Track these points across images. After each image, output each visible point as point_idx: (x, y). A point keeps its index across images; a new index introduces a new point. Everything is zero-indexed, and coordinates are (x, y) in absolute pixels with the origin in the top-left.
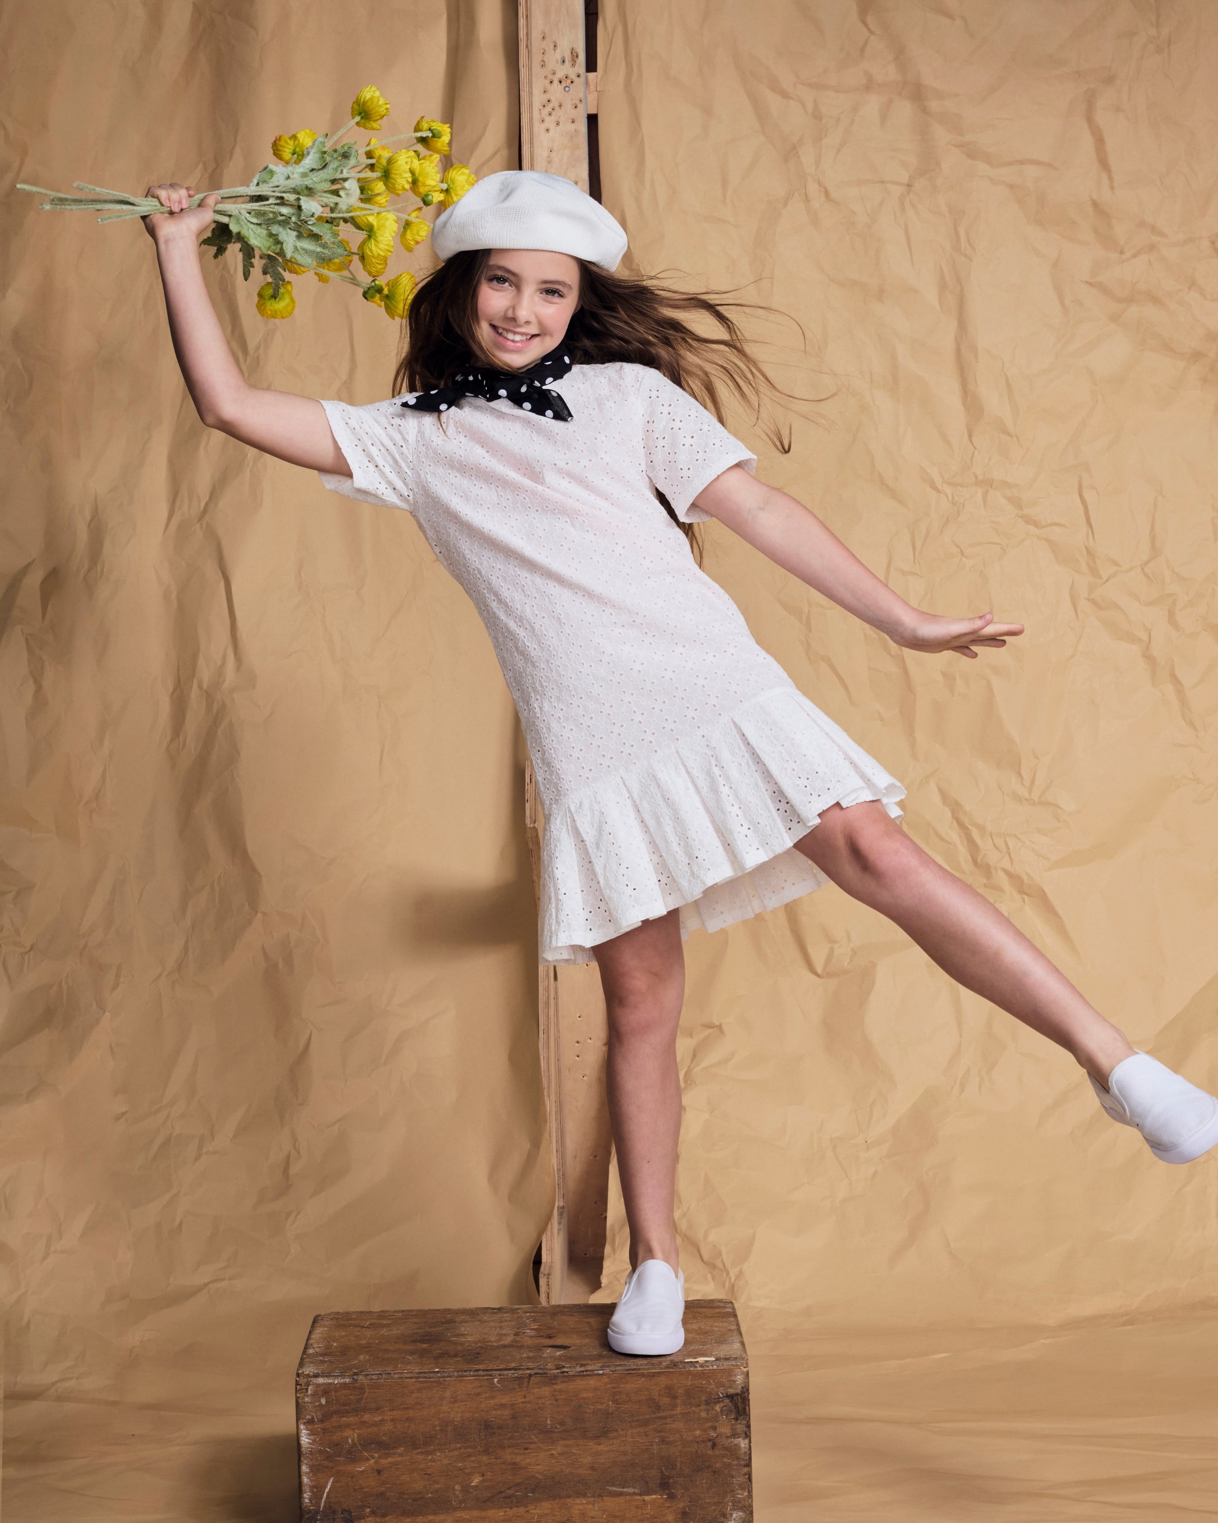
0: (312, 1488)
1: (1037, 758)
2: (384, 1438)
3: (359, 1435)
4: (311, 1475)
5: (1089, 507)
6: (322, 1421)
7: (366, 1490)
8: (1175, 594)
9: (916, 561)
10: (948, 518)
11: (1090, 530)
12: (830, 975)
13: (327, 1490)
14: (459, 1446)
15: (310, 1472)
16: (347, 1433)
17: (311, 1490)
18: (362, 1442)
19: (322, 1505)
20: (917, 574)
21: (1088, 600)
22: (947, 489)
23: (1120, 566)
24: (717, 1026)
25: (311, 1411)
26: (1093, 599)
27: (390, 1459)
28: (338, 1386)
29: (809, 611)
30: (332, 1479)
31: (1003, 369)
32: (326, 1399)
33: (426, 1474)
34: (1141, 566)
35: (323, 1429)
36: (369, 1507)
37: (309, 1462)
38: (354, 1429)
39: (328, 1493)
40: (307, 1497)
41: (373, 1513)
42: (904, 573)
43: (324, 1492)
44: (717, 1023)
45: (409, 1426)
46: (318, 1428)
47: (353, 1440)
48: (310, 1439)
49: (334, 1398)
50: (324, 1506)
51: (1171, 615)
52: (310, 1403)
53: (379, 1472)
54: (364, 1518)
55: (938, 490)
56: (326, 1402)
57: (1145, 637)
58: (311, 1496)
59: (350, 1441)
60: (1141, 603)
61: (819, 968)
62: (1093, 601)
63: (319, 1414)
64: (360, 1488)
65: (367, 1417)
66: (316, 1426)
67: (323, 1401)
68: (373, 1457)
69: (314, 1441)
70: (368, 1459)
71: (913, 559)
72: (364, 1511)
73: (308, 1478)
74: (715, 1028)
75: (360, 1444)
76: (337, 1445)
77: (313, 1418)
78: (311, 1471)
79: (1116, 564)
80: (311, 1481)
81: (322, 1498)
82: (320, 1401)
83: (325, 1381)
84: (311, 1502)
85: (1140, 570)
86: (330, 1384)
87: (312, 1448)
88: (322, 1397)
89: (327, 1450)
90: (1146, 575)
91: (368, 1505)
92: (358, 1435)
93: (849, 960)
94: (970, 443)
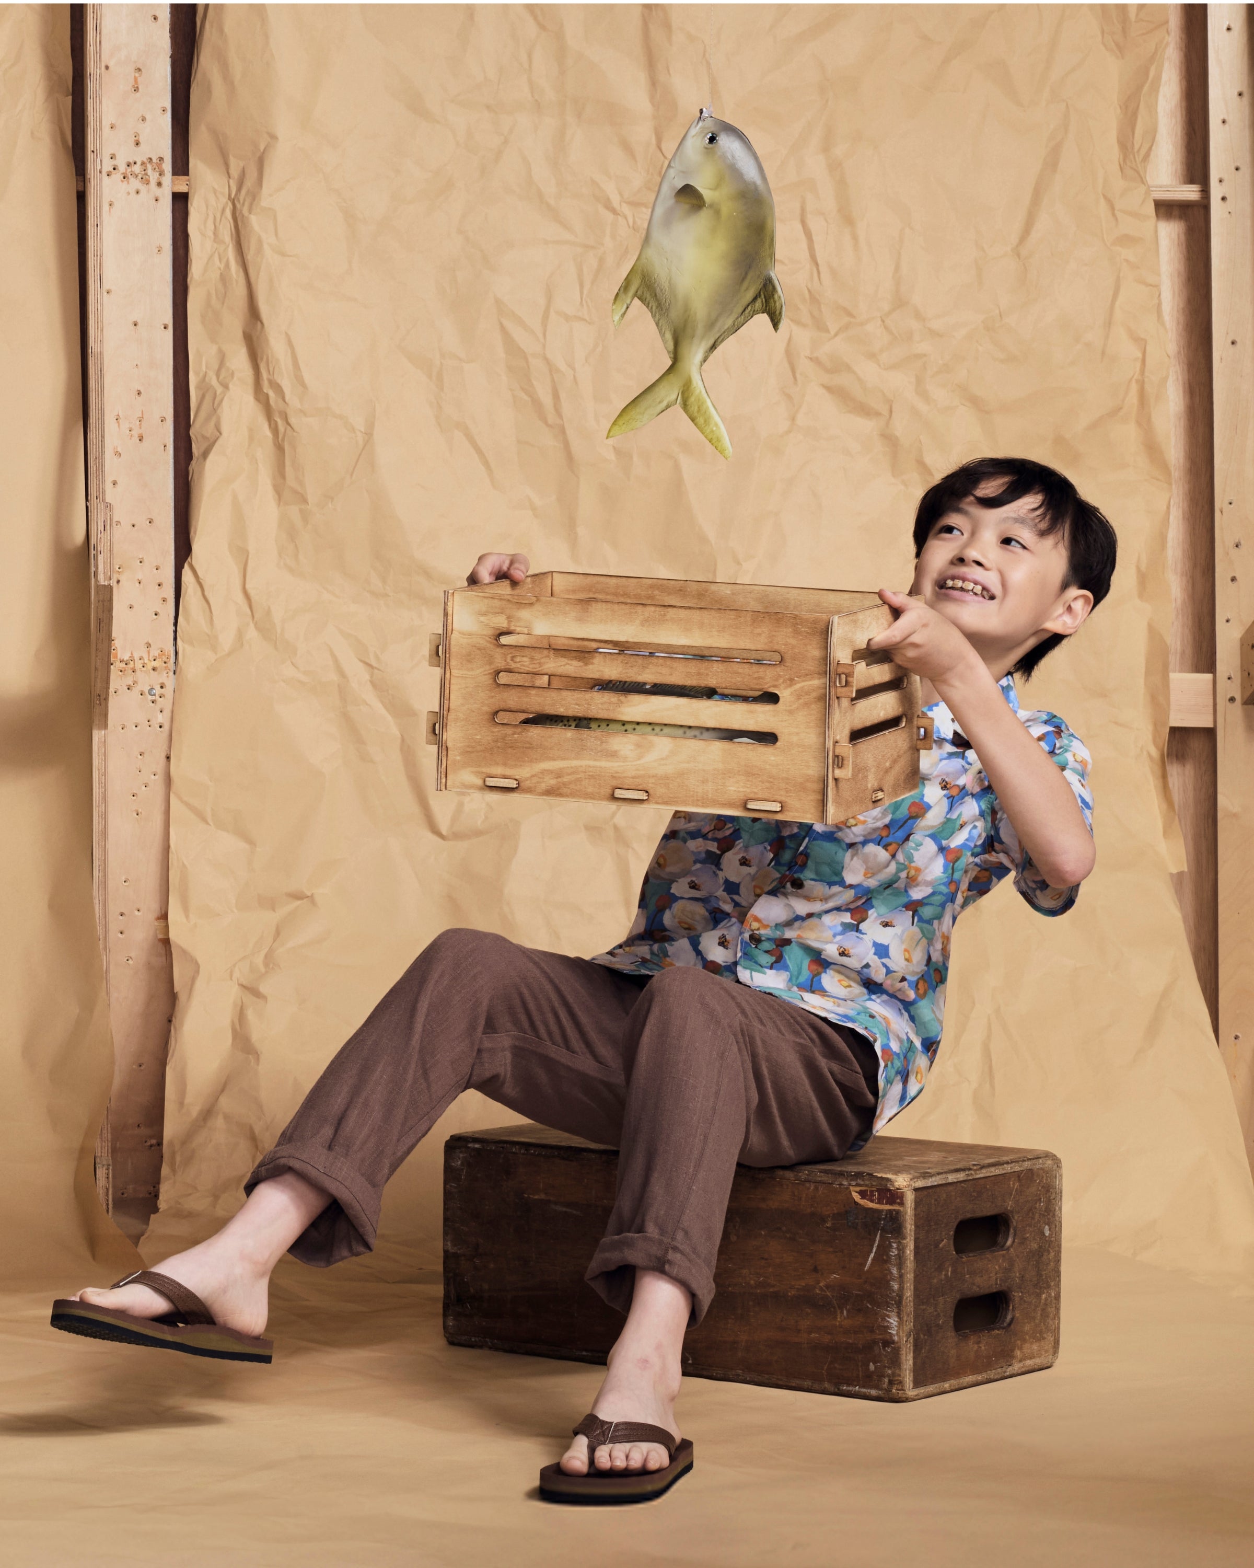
0: (887, 1261)
1: (739, 563)
2: (809, 1311)
3: (835, 1318)
4: (889, 1277)
5: (814, 238)
6: (875, 1342)
7: (831, 1249)
8: (925, 355)
9: (584, 302)
10: (627, 247)
11: (815, 269)
12: (457, 836)
13: (872, 1255)
14: (730, 1289)
15: (890, 1281)
16: (847, 1323)
17: (890, 1258)
18: (832, 1310)
19: (878, 1237)
20: (586, 321)
21: (811, 359)
22: (626, 209)
23: (854, 317)
24: (308, 897)
25: (886, 1356)
26: (817, 358)
27: (804, 1284)
28: (855, 1383)
29: (441, 363)
30: (866, 1269)
31: (704, 55)
32: (869, 1369)
33: (766, 1259)
34: (881, 317)
35: (872, 1331)
36: (827, 1227)
37: (890, 1293)
38: (841, 1326)
39: (871, 1252)
40: (894, 1250)
41: (823, 1220)
42: (567, 318)
43: (875, 1253)
44: (309, 894)
45: (782, 1321)
46: (879, 1335)
47: (842, 1313)
48: (888, 1322)
49: (860, 1369)
50: (876, 1236)
51: (919, 381)
52: (885, 1367)
53: (815, 1270)
54: (834, 1214)
55: (614, 211)
56: (869, 1365)
57: (884, 411)
58: (890, 1251)
59: (845, 1312)
60: (879, 366)
61: (444, 827)
62: (816, 361)
63: (877, 1352)
64: (837, 1252)
65: (826, 1339)
66: (880, 1337)
67: (872, 1367)
68: (821, 1289)
69: (884, 1319)
70: (827, 1287)
71: (580, 300)
72: (832, 1224)
73: (892, 1273)
74: (305, 900)
75: (834, 1308)
76: (859, 1310)
77: (884, 1347)
78: (888, 1282)
79: (850, 314)
80: (889, 1270)
81: (878, 1246)
82: (875, 1367)
83: (869, 1391)
84: (890, 1243)
85: (880, 322)
86: (864, 1387)
87: (887, 1310)
88: (873, 1372)
89: (870, 1304)
90: (886, 328)
91: (829, 1230)
92: (837, 1318)
93: (483, 817)
94: (659, 152)
